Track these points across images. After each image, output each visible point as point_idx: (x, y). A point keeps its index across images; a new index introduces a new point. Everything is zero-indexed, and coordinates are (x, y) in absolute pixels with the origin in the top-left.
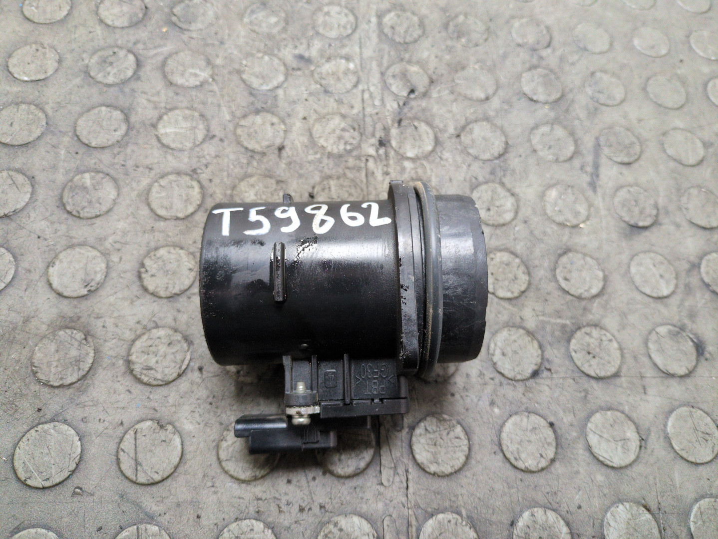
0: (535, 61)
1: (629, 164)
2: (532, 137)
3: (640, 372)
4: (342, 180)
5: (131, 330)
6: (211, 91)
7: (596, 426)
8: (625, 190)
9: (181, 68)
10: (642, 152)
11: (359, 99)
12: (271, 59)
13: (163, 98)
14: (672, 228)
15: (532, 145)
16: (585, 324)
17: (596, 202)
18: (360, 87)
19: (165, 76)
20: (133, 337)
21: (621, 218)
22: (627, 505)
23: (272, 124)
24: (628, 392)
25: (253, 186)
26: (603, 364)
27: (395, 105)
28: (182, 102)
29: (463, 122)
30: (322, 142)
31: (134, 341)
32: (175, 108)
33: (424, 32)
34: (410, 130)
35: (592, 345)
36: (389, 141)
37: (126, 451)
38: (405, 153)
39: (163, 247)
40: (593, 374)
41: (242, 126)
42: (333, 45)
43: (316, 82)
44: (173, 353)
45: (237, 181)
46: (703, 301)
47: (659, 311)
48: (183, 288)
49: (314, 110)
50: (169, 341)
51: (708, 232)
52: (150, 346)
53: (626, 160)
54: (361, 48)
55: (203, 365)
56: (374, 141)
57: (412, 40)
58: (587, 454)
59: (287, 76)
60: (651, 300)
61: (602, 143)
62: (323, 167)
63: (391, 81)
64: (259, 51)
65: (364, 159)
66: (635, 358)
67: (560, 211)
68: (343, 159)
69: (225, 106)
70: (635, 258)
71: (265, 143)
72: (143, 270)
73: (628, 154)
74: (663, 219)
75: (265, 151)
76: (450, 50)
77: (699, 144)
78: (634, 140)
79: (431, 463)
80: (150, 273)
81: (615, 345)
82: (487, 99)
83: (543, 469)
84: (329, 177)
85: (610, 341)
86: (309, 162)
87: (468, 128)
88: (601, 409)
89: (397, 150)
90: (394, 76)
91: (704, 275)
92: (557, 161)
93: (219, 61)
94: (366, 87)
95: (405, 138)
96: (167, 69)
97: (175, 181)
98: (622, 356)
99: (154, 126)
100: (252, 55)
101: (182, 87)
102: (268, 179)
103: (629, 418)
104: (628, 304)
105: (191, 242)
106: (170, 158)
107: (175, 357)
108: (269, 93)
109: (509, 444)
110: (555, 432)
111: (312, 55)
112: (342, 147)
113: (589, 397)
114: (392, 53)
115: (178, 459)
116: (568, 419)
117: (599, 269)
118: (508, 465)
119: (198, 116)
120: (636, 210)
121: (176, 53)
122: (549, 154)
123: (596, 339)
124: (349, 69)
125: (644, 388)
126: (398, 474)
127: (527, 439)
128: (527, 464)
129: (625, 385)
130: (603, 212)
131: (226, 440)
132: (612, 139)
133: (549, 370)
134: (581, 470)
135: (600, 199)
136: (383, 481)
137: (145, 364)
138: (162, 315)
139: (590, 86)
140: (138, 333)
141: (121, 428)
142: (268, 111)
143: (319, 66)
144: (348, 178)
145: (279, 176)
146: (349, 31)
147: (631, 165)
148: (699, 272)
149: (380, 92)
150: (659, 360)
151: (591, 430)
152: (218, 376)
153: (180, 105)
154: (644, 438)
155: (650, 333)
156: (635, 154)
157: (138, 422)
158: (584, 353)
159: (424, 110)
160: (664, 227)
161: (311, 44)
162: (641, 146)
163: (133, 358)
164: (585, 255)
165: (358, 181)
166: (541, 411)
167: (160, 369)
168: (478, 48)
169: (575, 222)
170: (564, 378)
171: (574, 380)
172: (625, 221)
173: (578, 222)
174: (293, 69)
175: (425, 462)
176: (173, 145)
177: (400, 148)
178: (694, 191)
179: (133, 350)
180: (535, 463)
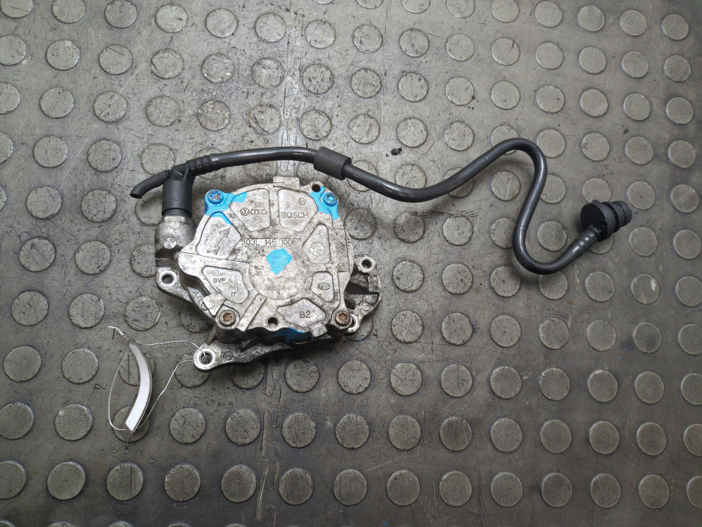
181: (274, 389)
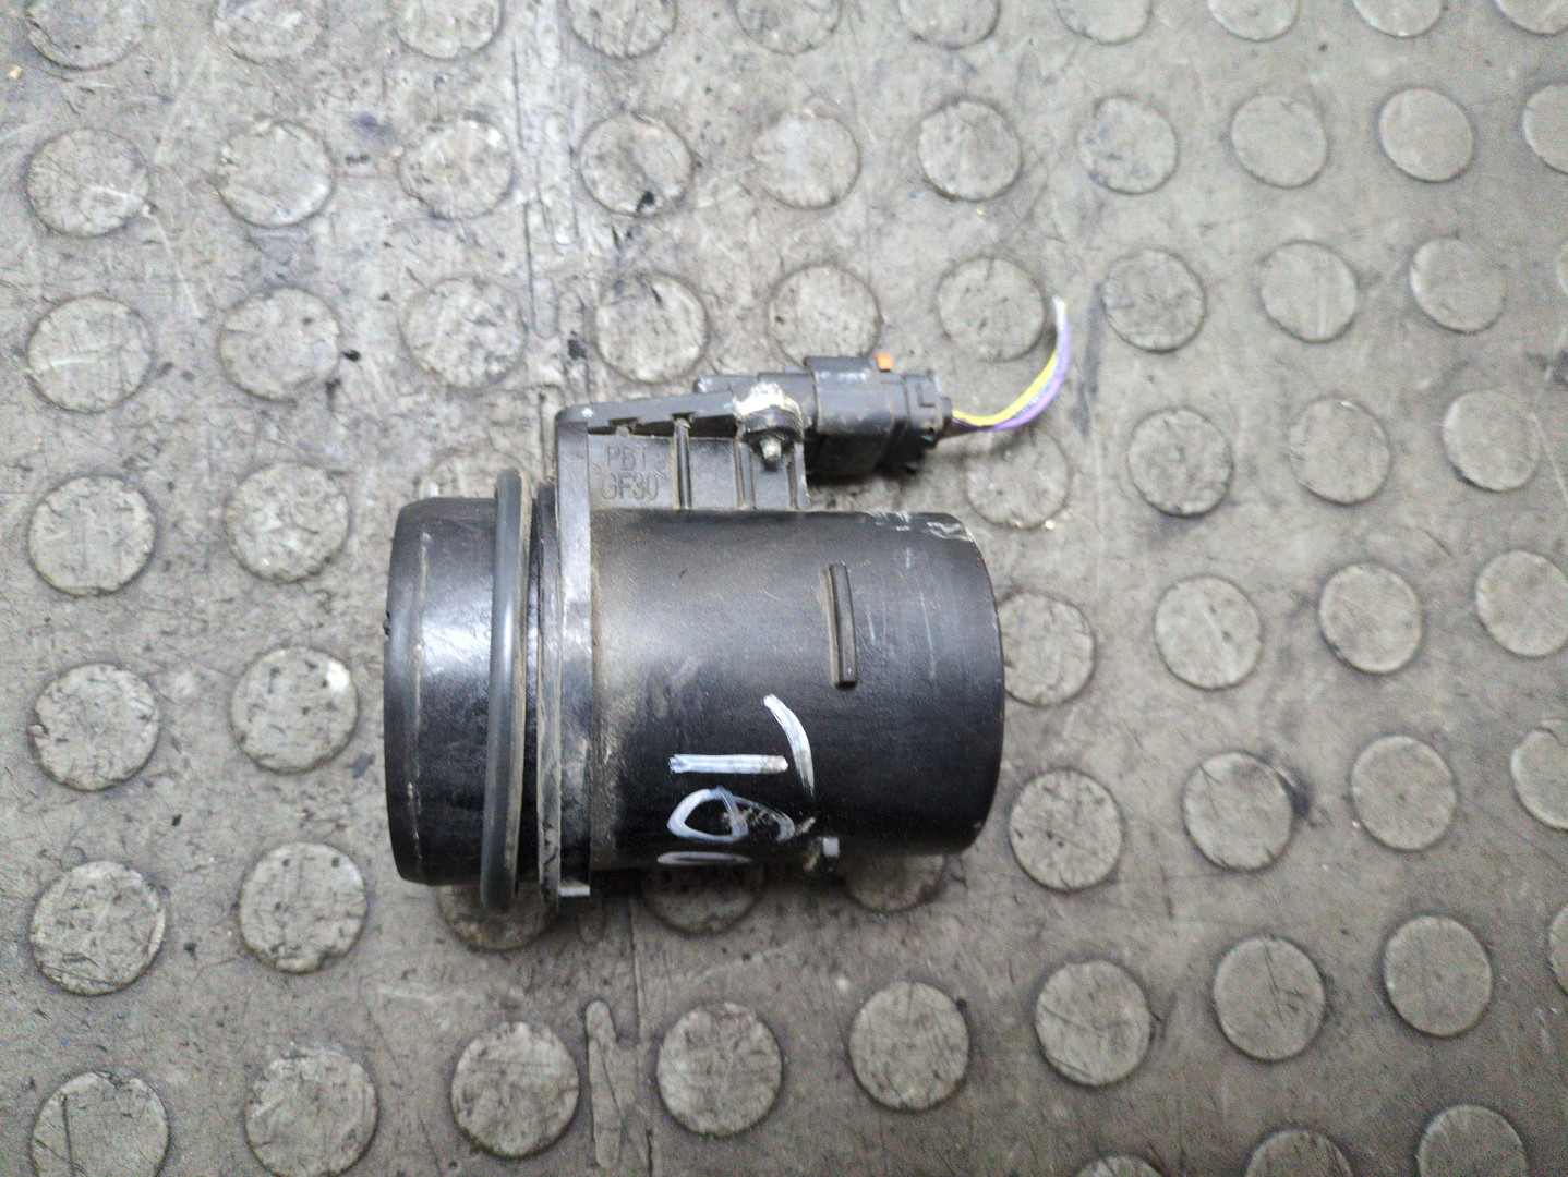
0: (954, 81)
1: (1170, 351)
2: (941, 297)
3: (1162, 870)
4: (482, 455)
5: (27, 872)
6: (149, 242)
7: (1058, 1000)
8: (1157, 421)
9: (70, 184)
10: (1205, 316)
11: (518, 231)
12: (291, 134)
13: (36, 271)
14: (1262, 510)
15: (940, 323)
16: (1045, 766)
17: (1087, 461)
18: (519, 197)
19: (32, 209)
20: (32, 890)
21: (1142, 495)
22: (1114, 1162)
23: (307, 321)
24: (1133, 916)
25: (270, 492)
26: (1081, 860)
27: (608, 241)
28: (81, 278)
29: (773, 272)
30: (430, 357)
31: (36, 899)
32: (70, 299)
33: (675, 22)
34: (645, 306)
35: (1058, 816)
36: (595, 344)
37: (48, 1143)
38: (633, 372)
39: (76, 667)
40: (1056, 882)
41: (232, 332)
42: (445, 78)
43: (409, 194)
44: (126, 920)
45: (233, 483)
46: (1319, 686)
47: (1215, 720)
48: (132, 764)
49: (409, 271)
50: (115, 893)
51: (1346, 513)
52: (76, 907)
53: (1165, 341)
54: (515, 82)
55: (195, 940)
56: (556, 345)
57: (645, 45)
58: (1035, 1061)
59: (334, 179)
60: (1199, 695)
61: (1109, 301)
62: (438, 426)
63: (595, 173)
64: (260, 117)
65: (533, 396)
66: (1153, 837)
67: (1000, 493)
68: (485, 400)
69: (187, 280)
70: (1171, 595)
71: (293, 376)
72: (37, 729)
73: (1172, 326)
74: (1244, 491)
75: (294, 394)
76: (741, 66)
77: (1346, 280)
78: (1191, 285)
79: (700, 1112)
80: (54, 736)
81: (1110, 810)
82: (834, 201)
83: (938, 1104)
84: (454, 452)
85: (1099, 802)
86: (402, 416)
87: (785, 290)
88: (1071, 958)
89: (614, 363)
90: (601, 158)
91: (1326, 623)
92: (999, 359)
93: (161, 156)
94: (533, 195)
95: (632, 331)
96: (35, 190)
97: (86, 497)
98: (1125, 835)
99: (22, 352)
100: (244, 130)
101: (77, 235)
102: (307, 469)
103: (1134, 976)
104: (1147, 707)
105: (139, 650)
106: (68, 435)
107: (132, 927)
108: (293, 235)
109: (868, 1057)
110: (968, 1021)
111: (392, 114)
112: (479, 369)
113: (1047, 935)
114: (596, 89)
115: (161, 1152)
116: (997, 988)
117: (1083, 633)
118: (864, 1101)
119: (124, 316)
120: (1180, 473)
121: (52, 140)
122: (980, 343)
123: (1068, 802)
124: (487, 148)
125: (1169, 903)
126: (630, 1141)
127: (907, 1041)
128: (905, 1097)
129: (1125, 902)
130: (1102, 485)
131: (260, 1102)
132: (1135, 287)
133: (963, 881)
134: (1021, 1098)
135: (1098, 451)
136: (599, 1160)
137: (67, 951)
138: (91, 831)
139: (1089, 141)
140: (44, 878)
141: (31, 1094)
142: (293, 286)
143: (412, 146)
144: (496, 451)
145: (333, 459)
146: (486, 36)
147: (1178, 354)
148: (1317, 618)
149: (569, 205)
150: (1205, 837)
151: (1046, 1009)
152: (231, 960)
153: (78, 288)
154: (1160, 1014)
155: (1191, 774)
156: (1189, 323)
157: (68, 1078)
158: (1039, 835)
159: (677, 247)
160: (1241, 509)
161: (390, 82)
162: (1205, 299)
163: (40, 938)
164: (1052, 598)
165: (521, 455)
166: (940, 977)
167: (101, 959)
168: (814, 55)
169: (1033, 517)
170: (992, 899)
171: (1015, 899)
172: (1152, 505)
173: (1041, 517)
174: (350, 160)
175: (687, 1111)
176: (71, 403)
177: (620, 358)
178: (1322, 410)
179: (38, 919)
180: (923, 1093)
181: (625, 1139)
